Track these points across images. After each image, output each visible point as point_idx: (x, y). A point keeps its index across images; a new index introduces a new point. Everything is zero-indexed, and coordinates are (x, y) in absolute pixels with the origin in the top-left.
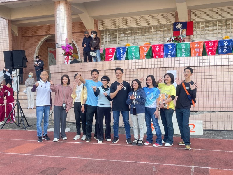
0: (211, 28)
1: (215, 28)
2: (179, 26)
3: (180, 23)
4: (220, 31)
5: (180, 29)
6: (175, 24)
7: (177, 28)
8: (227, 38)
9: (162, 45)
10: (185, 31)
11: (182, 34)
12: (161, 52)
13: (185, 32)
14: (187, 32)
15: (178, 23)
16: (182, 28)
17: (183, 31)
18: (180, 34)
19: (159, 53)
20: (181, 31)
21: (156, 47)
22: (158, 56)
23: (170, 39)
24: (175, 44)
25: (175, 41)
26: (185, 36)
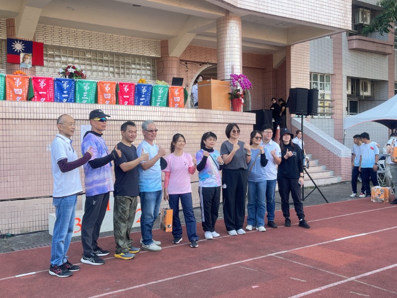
1: (70, 60)
2: (18, 47)
3: (20, 41)
5: (20, 52)
6: (10, 42)
7: (15, 50)
8: (144, 82)
9: (51, 79)
10: (29, 58)
11: (24, 61)
12: (49, 90)
13: (29, 60)
14: (32, 59)
15: (17, 40)
17: (27, 56)
18: (21, 60)
19: (45, 93)
20: (22, 55)
21: (39, 80)
22: (44, 99)
23: (66, 70)
24: (73, 80)
25: (76, 76)
26: (30, 66)
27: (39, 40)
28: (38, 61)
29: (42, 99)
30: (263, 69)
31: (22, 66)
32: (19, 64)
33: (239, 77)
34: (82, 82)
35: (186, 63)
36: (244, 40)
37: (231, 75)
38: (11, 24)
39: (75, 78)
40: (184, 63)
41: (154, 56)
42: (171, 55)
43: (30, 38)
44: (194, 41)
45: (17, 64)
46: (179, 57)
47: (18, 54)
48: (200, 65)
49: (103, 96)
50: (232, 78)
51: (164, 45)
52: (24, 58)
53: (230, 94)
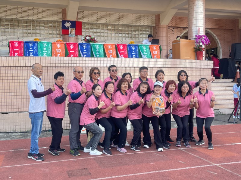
0: (95, 31)
1: (99, 31)
2: (68, 25)
3: (69, 21)
4: (102, 34)
5: (69, 28)
6: (64, 22)
7: (66, 26)
8: (133, 43)
9: (77, 44)
11: (71, 33)
12: (76, 50)
13: (74, 32)
15: (67, 21)
16: (71, 27)
17: (72, 30)
18: (69, 33)
19: (74, 52)
20: (70, 29)
21: (70, 45)
22: (73, 55)
23: (85, 38)
24: (89, 44)
25: (91, 41)
26: (74, 36)
27: (80, 20)
28: (79, 33)
29: (72, 55)
30: (231, 29)
31: (70, 36)
32: (68, 35)
33: (201, 37)
34: (95, 45)
35: (173, 29)
36: (207, 10)
37: (196, 36)
38: (64, 12)
39: (90, 42)
40: (172, 28)
41: (151, 25)
42: (162, 24)
43: (74, 19)
44: (176, 14)
45: (67, 35)
46: (167, 25)
47: (68, 29)
48: (184, 29)
49: (108, 52)
50: (196, 38)
51: (158, 18)
52: (71, 31)
53: (194, 48)
